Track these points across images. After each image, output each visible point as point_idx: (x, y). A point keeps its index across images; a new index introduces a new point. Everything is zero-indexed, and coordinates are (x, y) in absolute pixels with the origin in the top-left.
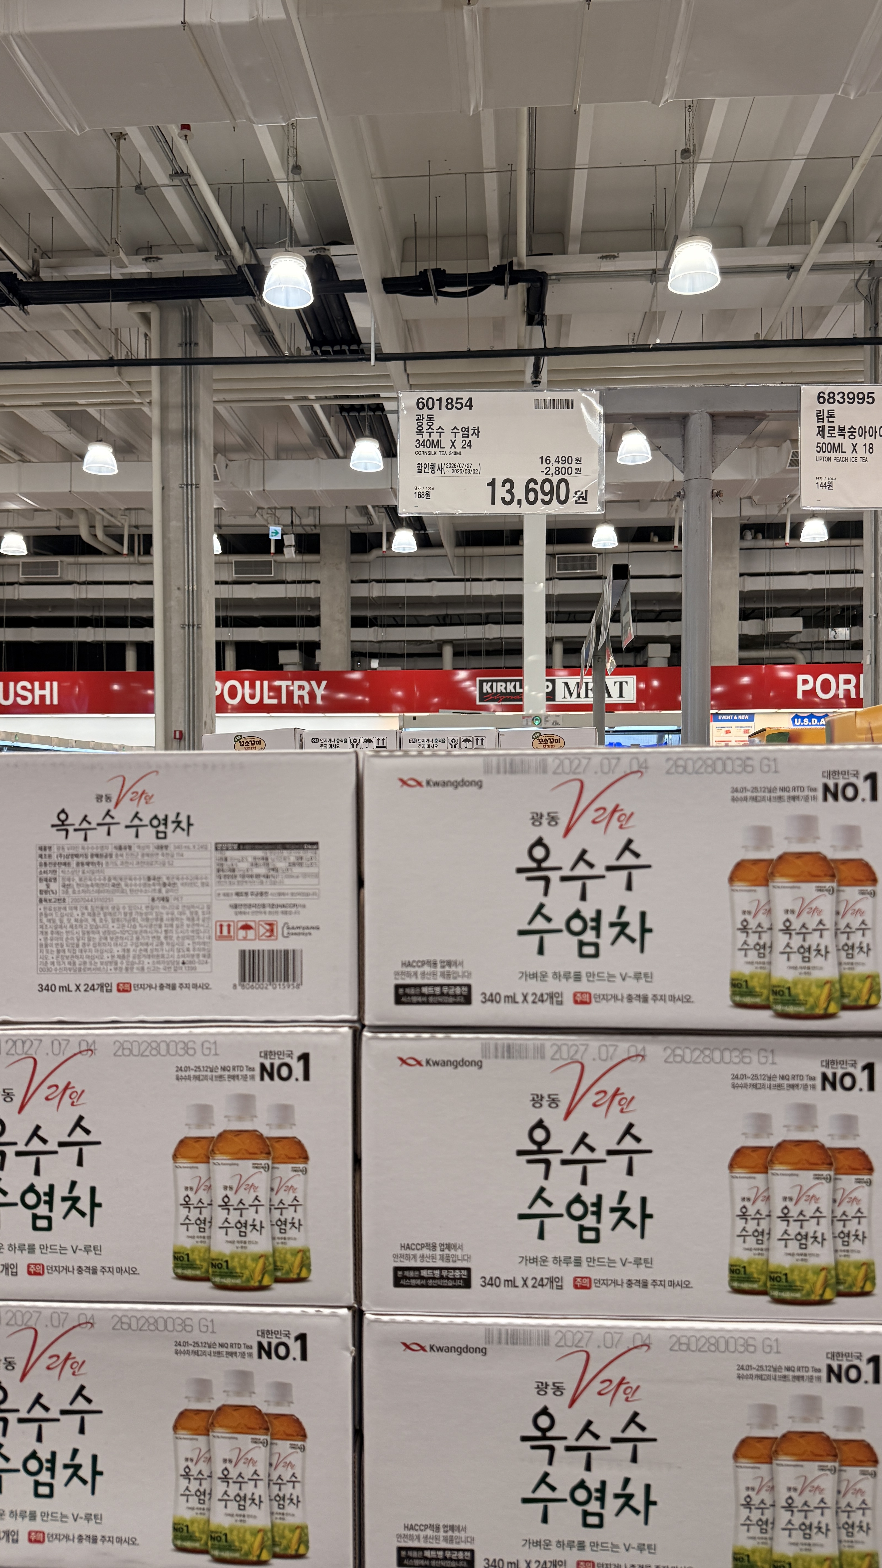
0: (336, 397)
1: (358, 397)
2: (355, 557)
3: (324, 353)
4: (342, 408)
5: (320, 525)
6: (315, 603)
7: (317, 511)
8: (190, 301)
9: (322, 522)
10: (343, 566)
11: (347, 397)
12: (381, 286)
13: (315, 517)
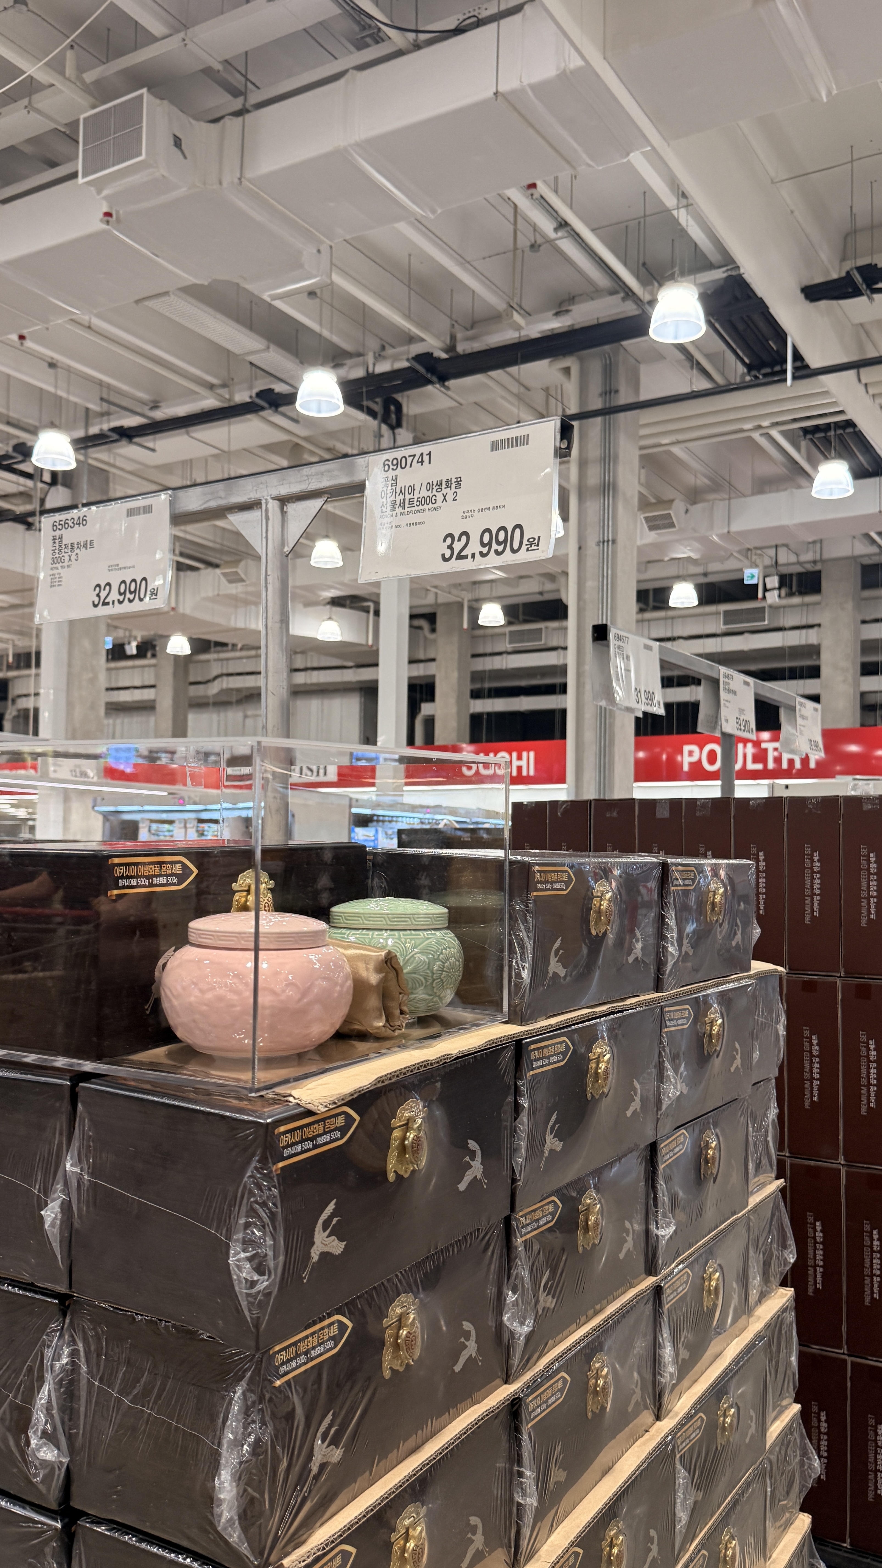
0: (795, 420)
1: (821, 416)
2: (868, 593)
3: (765, 375)
4: (806, 431)
5: (822, 561)
6: (814, 651)
7: (818, 545)
8: (607, 348)
9: (826, 556)
10: (849, 606)
11: (809, 418)
12: (802, 296)
13: (815, 552)
